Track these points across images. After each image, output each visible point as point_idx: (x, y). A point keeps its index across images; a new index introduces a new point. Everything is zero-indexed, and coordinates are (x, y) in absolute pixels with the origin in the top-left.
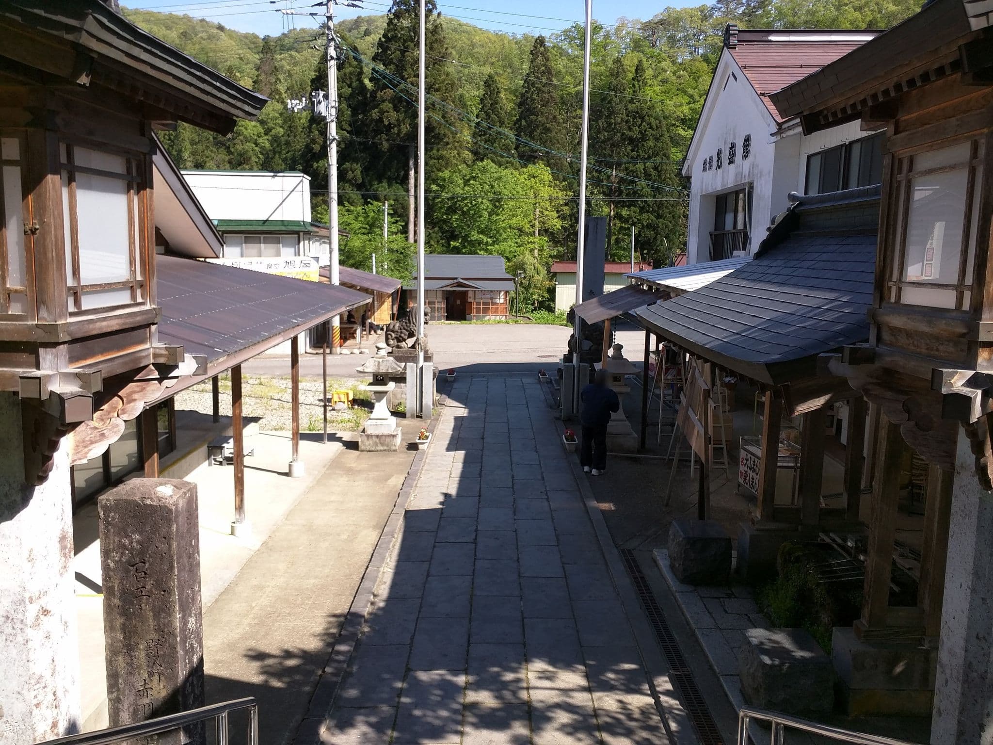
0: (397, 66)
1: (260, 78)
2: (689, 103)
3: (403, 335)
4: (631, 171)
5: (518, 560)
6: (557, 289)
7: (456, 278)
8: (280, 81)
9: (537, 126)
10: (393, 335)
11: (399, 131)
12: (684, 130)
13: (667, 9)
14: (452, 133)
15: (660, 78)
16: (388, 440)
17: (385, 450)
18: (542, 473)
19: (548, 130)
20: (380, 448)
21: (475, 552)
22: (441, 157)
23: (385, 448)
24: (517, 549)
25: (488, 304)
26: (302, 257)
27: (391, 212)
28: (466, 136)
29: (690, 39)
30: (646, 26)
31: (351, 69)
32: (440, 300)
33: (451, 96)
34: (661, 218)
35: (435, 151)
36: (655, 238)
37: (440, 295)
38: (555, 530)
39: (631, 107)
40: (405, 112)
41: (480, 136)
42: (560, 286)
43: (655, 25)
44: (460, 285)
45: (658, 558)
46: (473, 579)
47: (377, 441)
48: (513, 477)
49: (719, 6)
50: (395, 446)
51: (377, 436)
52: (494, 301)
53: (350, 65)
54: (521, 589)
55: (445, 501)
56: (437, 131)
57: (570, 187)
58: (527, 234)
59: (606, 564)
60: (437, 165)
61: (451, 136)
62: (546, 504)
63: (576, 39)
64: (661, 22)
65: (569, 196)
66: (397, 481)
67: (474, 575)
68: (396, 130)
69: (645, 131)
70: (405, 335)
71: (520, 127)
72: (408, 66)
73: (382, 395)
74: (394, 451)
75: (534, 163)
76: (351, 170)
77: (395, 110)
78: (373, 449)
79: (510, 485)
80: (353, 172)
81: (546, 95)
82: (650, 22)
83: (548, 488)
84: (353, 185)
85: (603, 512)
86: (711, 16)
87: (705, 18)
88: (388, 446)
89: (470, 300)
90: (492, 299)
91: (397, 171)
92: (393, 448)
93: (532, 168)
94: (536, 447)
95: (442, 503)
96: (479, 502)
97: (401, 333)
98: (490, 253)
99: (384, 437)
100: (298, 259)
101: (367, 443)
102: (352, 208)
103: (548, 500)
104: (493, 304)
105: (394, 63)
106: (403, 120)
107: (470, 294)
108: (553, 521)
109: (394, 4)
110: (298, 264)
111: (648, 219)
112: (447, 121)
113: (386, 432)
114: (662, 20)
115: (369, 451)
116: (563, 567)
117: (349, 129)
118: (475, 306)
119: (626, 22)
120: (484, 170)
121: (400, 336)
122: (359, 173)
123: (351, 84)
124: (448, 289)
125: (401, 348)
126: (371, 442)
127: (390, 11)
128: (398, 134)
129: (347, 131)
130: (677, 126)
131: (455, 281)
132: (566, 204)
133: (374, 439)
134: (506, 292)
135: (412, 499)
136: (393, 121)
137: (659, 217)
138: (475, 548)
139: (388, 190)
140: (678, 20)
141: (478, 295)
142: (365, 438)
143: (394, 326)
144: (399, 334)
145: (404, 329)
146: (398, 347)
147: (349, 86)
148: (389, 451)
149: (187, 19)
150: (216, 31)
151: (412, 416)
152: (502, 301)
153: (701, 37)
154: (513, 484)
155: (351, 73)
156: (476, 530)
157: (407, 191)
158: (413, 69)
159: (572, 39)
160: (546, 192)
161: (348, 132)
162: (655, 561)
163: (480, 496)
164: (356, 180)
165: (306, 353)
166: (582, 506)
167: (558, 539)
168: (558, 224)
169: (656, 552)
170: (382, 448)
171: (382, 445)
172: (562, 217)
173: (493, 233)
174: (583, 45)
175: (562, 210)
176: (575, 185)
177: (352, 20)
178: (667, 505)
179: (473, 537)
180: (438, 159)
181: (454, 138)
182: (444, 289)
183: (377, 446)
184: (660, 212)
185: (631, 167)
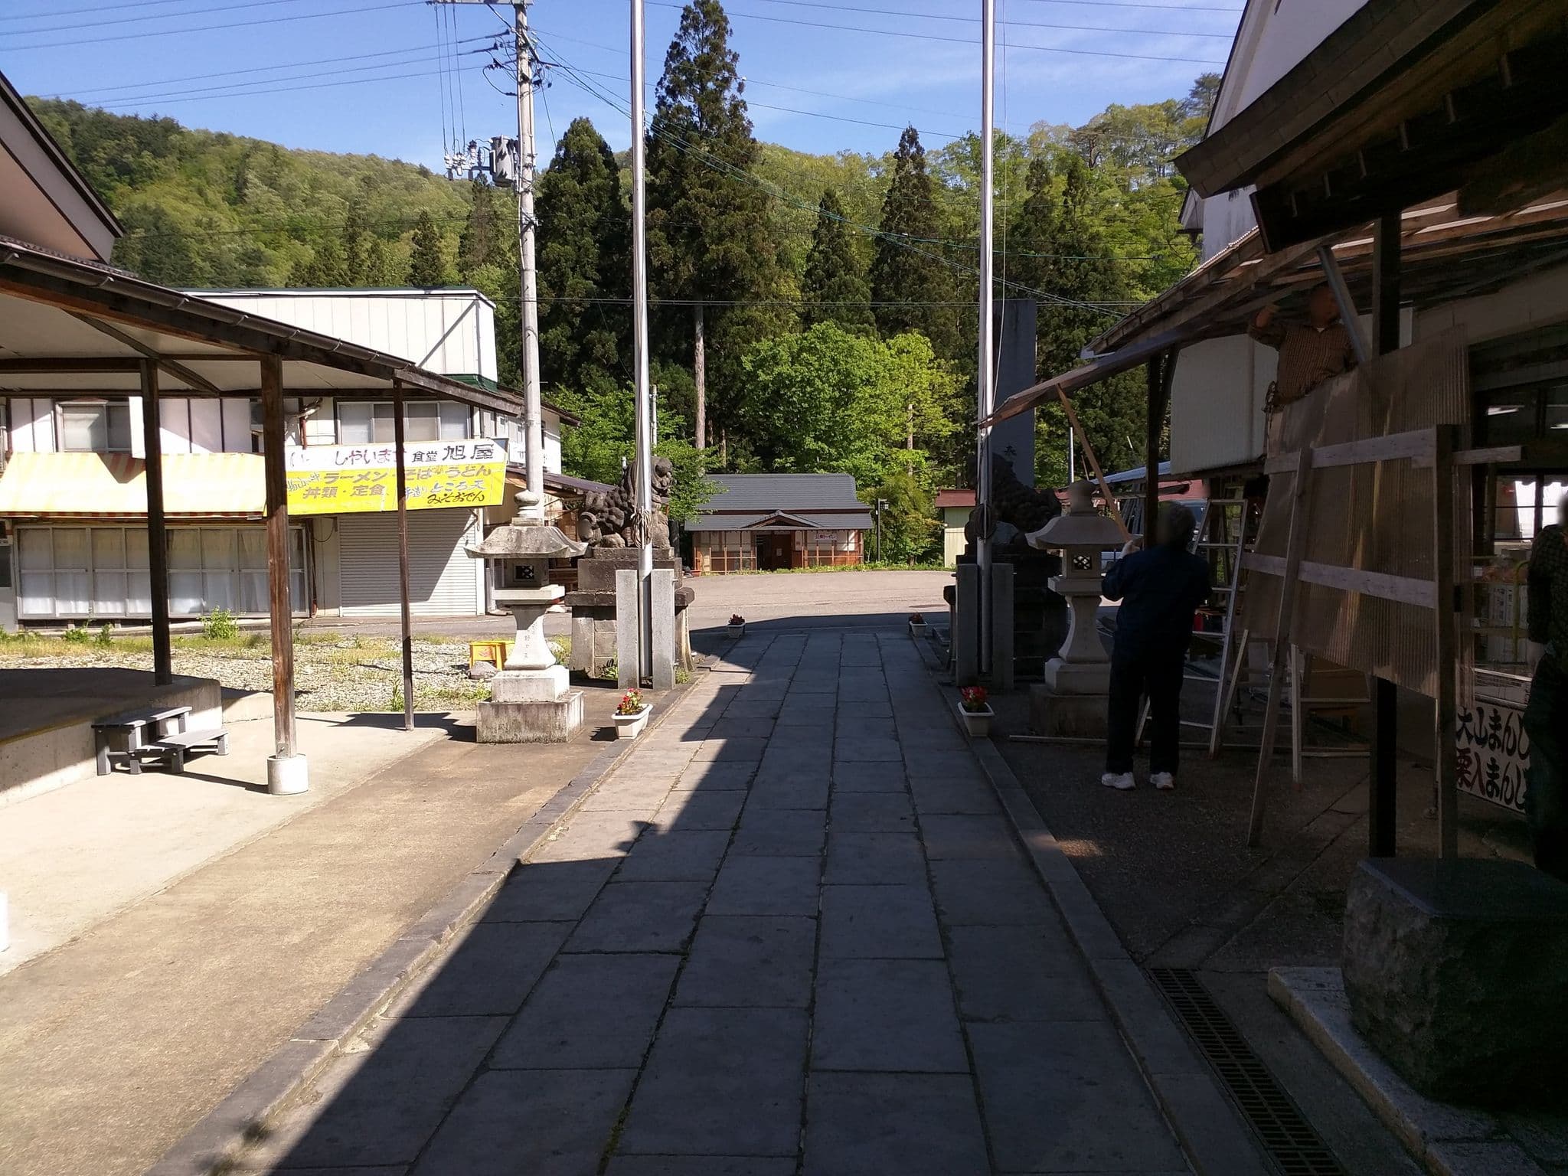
0: (673, 172)
1: (471, 231)
2: (1151, 250)
3: (613, 518)
4: (1064, 342)
5: (810, 1010)
6: (946, 535)
7: (774, 511)
8: (503, 235)
9: (906, 273)
10: (594, 518)
11: (677, 275)
12: (1145, 292)
13: (1111, 109)
14: (764, 277)
15: (1103, 214)
16: (544, 715)
17: (538, 740)
18: (907, 778)
19: (923, 279)
20: (526, 734)
21: (675, 982)
22: (748, 321)
23: (539, 734)
24: (814, 971)
25: (829, 553)
26: (478, 441)
27: (664, 401)
28: (790, 287)
29: (1149, 154)
30: (1078, 136)
31: (600, 180)
32: (748, 548)
33: (761, 218)
34: (1117, 416)
35: (738, 312)
36: (1108, 448)
37: (747, 539)
38: (938, 913)
39: (1062, 238)
40: (687, 245)
41: (814, 290)
42: (951, 530)
43: (1093, 133)
44: (780, 521)
45: (1298, 997)
46: (636, 1082)
47: (519, 718)
48: (831, 787)
49: (1195, 100)
50: (561, 729)
51: (519, 707)
52: (839, 548)
53: (599, 175)
54: (804, 1123)
55: (637, 840)
56: (738, 275)
57: (962, 369)
58: (895, 444)
59: (1114, 1021)
60: (743, 333)
61: (762, 283)
62: (914, 844)
63: (967, 158)
64: (1103, 128)
65: (961, 382)
66: (533, 799)
67: (643, 1067)
68: (671, 275)
69: (1086, 276)
70: (618, 517)
71: (880, 274)
72: (690, 171)
73: (531, 611)
74: (559, 740)
75: (905, 332)
76: (600, 341)
77: (669, 243)
78: (509, 737)
79: (822, 802)
80: (603, 346)
81: (922, 225)
82: (1085, 128)
83: (919, 810)
84: (604, 366)
85: (1077, 862)
86: (1182, 116)
87: (1172, 120)
88: (544, 731)
89: (797, 548)
90: (835, 543)
91: (676, 342)
92: (557, 734)
93: (901, 340)
94: (896, 731)
95: (622, 846)
96: (731, 842)
97: (611, 513)
98: (833, 469)
99: (534, 711)
100: (469, 444)
101: (496, 723)
102: (598, 398)
103: (919, 837)
104: (837, 553)
105: (667, 167)
106: (683, 258)
107: (799, 537)
108: (931, 888)
109: (667, 72)
110: (469, 451)
111: (1095, 419)
112: (755, 259)
113: (542, 698)
114: (1104, 124)
115: (500, 742)
116: (964, 1032)
117: (597, 277)
118: (806, 557)
119: (1046, 129)
120: (823, 338)
121: (608, 520)
122: (613, 346)
123: (600, 205)
124: (761, 528)
125: (609, 545)
126: (504, 720)
127: (660, 83)
128: (675, 281)
129: (594, 280)
130: (1133, 287)
131: (772, 515)
132: (956, 396)
133: (513, 713)
134: (859, 532)
135: (553, 837)
136: (666, 259)
137: (1113, 414)
138: (680, 970)
139: (661, 374)
140: (1129, 124)
141: (812, 538)
142: (492, 712)
143: (595, 500)
144: (606, 515)
145: (617, 505)
146: (605, 544)
147: (597, 209)
148: (548, 741)
149: (372, 160)
150: (414, 176)
151: (631, 684)
152: (852, 547)
153: (1168, 150)
154: (830, 802)
155: (598, 188)
156: (697, 918)
157: (694, 375)
158: (698, 176)
159: (961, 159)
160: (925, 376)
161: (595, 282)
162: (1281, 1007)
163: (735, 829)
164: (608, 360)
165: (487, 613)
166: (1014, 848)
167: (946, 941)
168: (947, 428)
169: (1282, 978)
170: (530, 735)
171: (532, 726)
172: (954, 417)
173: (838, 438)
174: (979, 168)
175: (951, 406)
176: (971, 366)
177: (622, 153)
178: (1254, 844)
179: (685, 934)
180: (744, 324)
181: (768, 285)
182: (754, 528)
183: (519, 728)
184: (1116, 406)
185: (1065, 334)
